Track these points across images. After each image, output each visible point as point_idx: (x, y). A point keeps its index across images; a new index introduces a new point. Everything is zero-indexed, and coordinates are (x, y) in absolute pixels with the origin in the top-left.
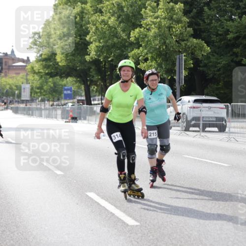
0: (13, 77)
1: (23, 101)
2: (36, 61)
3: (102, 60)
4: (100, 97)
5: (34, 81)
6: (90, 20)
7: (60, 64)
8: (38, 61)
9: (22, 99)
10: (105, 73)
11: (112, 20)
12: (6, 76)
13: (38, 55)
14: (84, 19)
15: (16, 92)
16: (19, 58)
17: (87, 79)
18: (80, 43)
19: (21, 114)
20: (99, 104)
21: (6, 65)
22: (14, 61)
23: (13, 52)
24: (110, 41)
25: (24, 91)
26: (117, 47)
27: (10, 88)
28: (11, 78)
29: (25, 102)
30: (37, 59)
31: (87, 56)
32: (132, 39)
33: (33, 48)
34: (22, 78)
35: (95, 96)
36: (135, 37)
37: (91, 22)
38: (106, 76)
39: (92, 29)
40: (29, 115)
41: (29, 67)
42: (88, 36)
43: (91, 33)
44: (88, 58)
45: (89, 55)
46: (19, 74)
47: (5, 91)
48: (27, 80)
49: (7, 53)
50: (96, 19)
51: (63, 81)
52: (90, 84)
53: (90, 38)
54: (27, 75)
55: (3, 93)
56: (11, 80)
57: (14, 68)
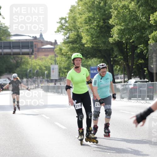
0: (43, 59)
1: (52, 80)
2: (63, 43)
3: (124, 42)
4: (123, 76)
5: (62, 62)
6: (112, 5)
7: (86, 46)
8: (65, 43)
9: (52, 78)
10: (127, 54)
11: (132, 5)
12: (36, 57)
13: (65, 38)
14: (107, 4)
15: (46, 72)
16: (47, 41)
17: (111, 59)
18: (104, 26)
19: (51, 92)
20: (121, 82)
21: (35, 47)
22: (43, 44)
23: (41, 35)
24: (130, 25)
25: (53, 72)
26: (138, 30)
27: (40, 69)
28: (40, 59)
29: (54, 81)
30: (64, 41)
31: (110, 38)
32: (152, 22)
33: (61, 32)
34: (51, 59)
35: (117, 75)
36: (155, 20)
37: (113, 7)
38: (128, 56)
39: (114, 13)
40: (59, 93)
41: (57, 49)
42: (110, 20)
43: (113, 17)
44: (111, 40)
45: (112, 37)
46: (47, 55)
47: (35, 71)
48: (55, 61)
49: (36, 37)
50: (118, 4)
51: (88, 61)
52: (113, 64)
53: (113, 22)
54: (56, 56)
55: (33, 74)
56: (40, 61)
57: (43, 50)
